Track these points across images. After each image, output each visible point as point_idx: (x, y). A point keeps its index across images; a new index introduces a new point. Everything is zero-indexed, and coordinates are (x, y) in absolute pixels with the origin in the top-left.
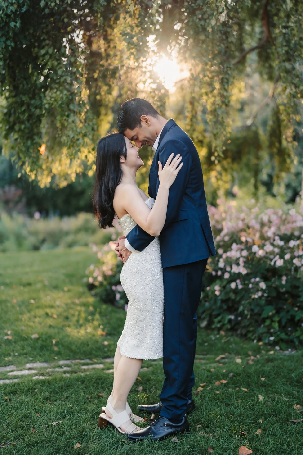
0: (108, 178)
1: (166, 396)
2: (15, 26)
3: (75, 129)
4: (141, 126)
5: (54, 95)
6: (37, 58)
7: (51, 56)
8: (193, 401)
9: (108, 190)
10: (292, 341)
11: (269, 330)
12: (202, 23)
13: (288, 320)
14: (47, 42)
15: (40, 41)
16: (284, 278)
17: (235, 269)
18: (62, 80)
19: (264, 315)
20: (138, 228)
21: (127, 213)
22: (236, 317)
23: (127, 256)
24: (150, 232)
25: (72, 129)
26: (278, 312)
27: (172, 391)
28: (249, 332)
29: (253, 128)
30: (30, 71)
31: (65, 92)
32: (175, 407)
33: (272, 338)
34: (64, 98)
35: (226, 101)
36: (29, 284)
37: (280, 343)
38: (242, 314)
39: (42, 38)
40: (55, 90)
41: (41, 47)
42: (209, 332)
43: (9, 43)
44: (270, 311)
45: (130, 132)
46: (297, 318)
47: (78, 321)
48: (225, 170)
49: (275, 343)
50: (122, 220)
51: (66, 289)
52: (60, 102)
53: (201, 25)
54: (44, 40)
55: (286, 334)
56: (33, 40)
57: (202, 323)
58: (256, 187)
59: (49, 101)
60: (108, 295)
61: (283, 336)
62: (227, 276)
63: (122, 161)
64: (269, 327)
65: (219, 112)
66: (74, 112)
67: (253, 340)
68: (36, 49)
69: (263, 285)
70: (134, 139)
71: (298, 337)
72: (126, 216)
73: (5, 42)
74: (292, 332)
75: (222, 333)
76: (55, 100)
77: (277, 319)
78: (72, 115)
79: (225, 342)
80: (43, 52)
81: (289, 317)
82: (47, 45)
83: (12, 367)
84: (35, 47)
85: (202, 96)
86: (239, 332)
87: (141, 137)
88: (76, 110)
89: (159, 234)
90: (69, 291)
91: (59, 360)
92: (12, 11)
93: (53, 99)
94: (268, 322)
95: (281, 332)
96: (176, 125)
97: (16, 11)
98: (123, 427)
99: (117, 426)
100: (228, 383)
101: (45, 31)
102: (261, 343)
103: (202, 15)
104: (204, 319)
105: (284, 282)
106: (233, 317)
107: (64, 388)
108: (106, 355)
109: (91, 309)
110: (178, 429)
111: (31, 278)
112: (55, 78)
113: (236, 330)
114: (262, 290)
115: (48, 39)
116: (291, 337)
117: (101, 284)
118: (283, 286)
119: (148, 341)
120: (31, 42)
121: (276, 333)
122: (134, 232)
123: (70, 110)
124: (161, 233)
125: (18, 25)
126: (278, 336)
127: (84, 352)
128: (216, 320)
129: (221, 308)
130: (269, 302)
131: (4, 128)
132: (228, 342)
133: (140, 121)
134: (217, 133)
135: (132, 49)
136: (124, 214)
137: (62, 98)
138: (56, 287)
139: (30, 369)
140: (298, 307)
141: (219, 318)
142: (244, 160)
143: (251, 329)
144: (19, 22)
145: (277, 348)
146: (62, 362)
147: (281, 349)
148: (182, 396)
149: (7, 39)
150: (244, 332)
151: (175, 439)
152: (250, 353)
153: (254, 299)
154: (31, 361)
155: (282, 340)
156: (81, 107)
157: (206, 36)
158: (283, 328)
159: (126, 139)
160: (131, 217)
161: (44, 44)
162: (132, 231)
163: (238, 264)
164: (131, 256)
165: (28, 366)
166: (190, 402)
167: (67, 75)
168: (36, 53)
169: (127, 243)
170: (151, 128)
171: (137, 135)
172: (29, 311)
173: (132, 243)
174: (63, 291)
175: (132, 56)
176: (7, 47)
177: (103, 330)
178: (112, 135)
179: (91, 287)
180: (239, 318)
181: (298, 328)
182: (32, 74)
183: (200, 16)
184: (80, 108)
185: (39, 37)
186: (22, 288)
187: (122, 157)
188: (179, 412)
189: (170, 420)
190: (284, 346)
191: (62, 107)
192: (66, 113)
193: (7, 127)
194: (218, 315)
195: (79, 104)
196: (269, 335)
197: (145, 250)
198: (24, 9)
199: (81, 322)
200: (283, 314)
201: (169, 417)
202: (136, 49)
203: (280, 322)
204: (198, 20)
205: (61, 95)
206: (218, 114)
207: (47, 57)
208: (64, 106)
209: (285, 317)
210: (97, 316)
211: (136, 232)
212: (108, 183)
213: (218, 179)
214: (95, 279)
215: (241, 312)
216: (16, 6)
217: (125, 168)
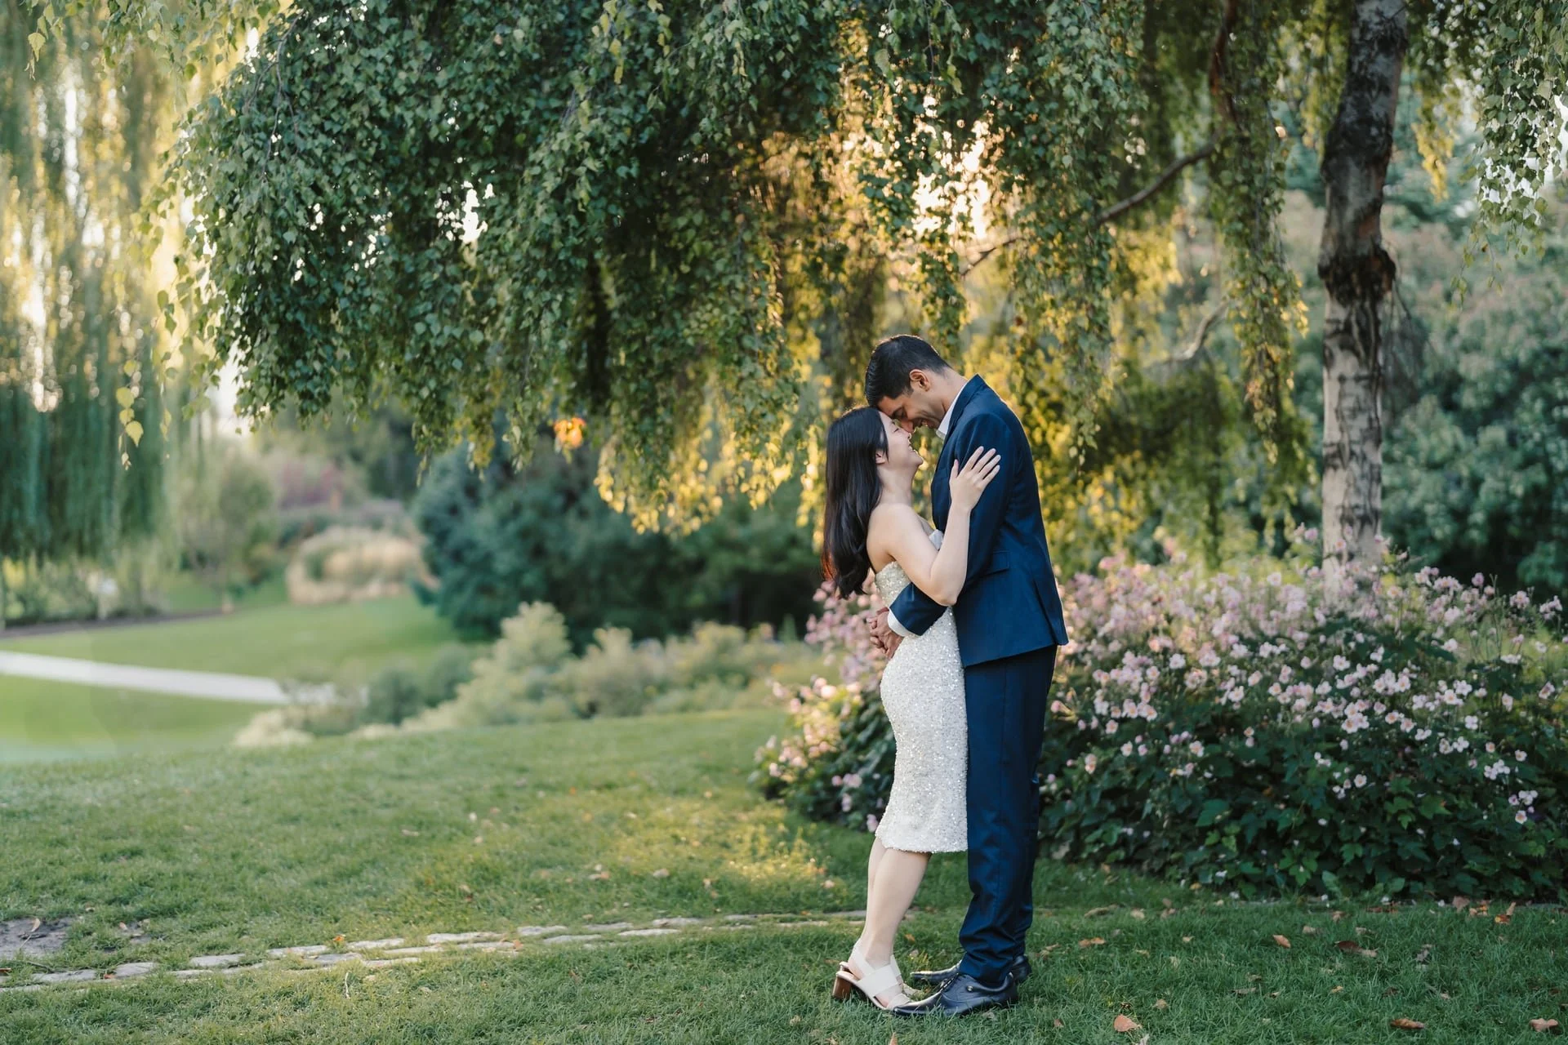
0: (855, 493)
1: (971, 932)
2: (628, 174)
3: (756, 391)
4: (911, 390)
5: (707, 317)
6: (666, 235)
7: (698, 229)
8: (1026, 960)
9: (855, 520)
10: (1271, 882)
11: (1216, 855)
12: (1040, 151)
13: (1260, 830)
14: (690, 199)
15: (675, 199)
16: (1250, 732)
17: (1130, 710)
18: (725, 282)
19: (1203, 821)
20: (912, 589)
21: (894, 560)
22: (1139, 831)
23: (895, 645)
24: (938, 598)
25: (751, 391)
26: (1237, 814)
27: (986, 921)
28: (1169, 864)
29: (1203, 366)
30: (653, 265)
31: (733, 310)
32: (989, 953)
33: (1222, 874)
34: (731, 322)
35: (1100, 320)
36: (609, 786)
37: (1241, 884)
38: (1151, 822)
39: (679, 192)
40: (709, 306)
41: (677, 212)
42: (1074, 867)
43: (613, 209)
44: (1216, 811)
45: (892, 404)
46: (1282, 826)
47: (754, 851)
48: (1128, 482)
49: (1229, 884)
50: (882, 574)
51: (708, 794)
52: (721, 333)
53: (1037, 157)
54: (684, 194)
55: (1257, 865)
56: (658, 197)
57: (1057, 850)
58: (1214, 528)
59: (696, 331)
60: (819, 804)
61: (1248, 868)
62: (1112, 728)
63: (879, 460)
64: (1217, 847)
65: (1084, 345)
66: (753, 354)
67: (1178, 881)
68: (666, 216)
69: (1197, 749)
70: (899, 416)
71: (1285, 872)
72: (890, 565)
73: (605, 209)
74: (1271, 861)
75: (1106, 868)
76: (710, 328)
77: (1234, 829)
78: (748, 359)
79: (1110, 885)
80: (682, 222)
81: (1264, 825)
82: (690, 206)
83: (623, 925)
84: (662, 211)
85: (1044, 310)
86: (1145, 867)
87: (912, 413)
88: (757, 349)
89: (954, 600)
90: (716, 798)
91: (725, 912)
92: (620, 143)
93: (704, 326)
94: (1212, 838)
95: (1245, 861)
96: (986, 386)
97: (630, 141)
98: (883, 999)
99: (871, 995)
100: (1106, 945)
101: (684, 174)
102: (1195, 886)
103: (1039, 136)
104: (1061, 840)
105: (1249, 743)
106: (1130, 831)
107: (749, 951)
108: (830, 905)
109: (782, 827)
110: (997, 999)
111: (613, 776)
112: (708, 278)
113: (1140, 862)
114: (1194, 759)
115: (691, 193)
116: (1269, 873)
117: (802, 775)
118: (1249, 753)
119: (937, 813)
120: (655, 201)
121: (1231, 861)
122: (905, 598)
123: (742, 348)
124: (959, 598)
125: (634, 171)
126: (1237, 868)
127: (781, 899)
128: (1090, 839)
129: (1100, 809)
130: (1215, 790)
131: (564, 388)
132: (1117, 884)
133: (908, 382)
134: (1081, 394)
135: (880, 210)
136: (887, 563)
137: (726, 323)
138: (679, 792)
139: (664, 926)
140: (1286, 802)
141: (1098, 833)
142: (1182, 453)
143: (1174, 856)
144: (635, 165)
145: (1235, 895)
146: (731, 918)
147: (1243, 897)
148: (1005, 932)
149: (610, 202)
150: (1157, 864)
151: (990, 1014)
152: (1166, 902)
153: (1175, 781)
154: (664, 916)
155: (1246, 878)
156: (768, 342)
157: (1047, 178)
158: (1247, 849)
159: (882, 415)
160: (900, 567)
161: (683, 204)
162: (901, 596)
163: (1136, 699)
164: (901, 647)
165: (658, 922)
166: (1020, 960)
167: (736, 273)
168: (665, 225)
169: (892, 620)
170: (932, 395)
171: (903, 408)
172: (630, 833)
173: (902, 619)
174: (702, 797)
175: (882, 227)
176: (610, 218)
177: (818, 864)
178: (855, 412)
179: (773, 790)
180: (1146, 834)
181: (1285, 851)
182: (659, 272)
183: (1034, 137)
184: (764, 345)
185: (672, 189)
186: (593, 792)
187: (880, 453)
188: (998, 965)
189: (978, 980)
190: (1250, 890)
191: (726, 344)
192: (735, 357)
193: (573, 385)
194: (1096, 827)
195: (764, 334)
196: (1215, 867)
197: (928, 632)
198: (645, 136)
199: (762, 852)
200: (1247, 818)
201: (978, 975)
202: (891, 210)
203: (1240, 838)
204: (1029, 146)
205: (723, 317)
206: (1081, 350)
207: (691, 233)
208: (729, 340)
209: (1252, 824)
210: (799, 841)
211: (909, 595)
212: (854, 507)
213: (1107, 509)
214: (785, 766)
215: (1148, 816)
216: (628, 131)
217: (887, 474)
